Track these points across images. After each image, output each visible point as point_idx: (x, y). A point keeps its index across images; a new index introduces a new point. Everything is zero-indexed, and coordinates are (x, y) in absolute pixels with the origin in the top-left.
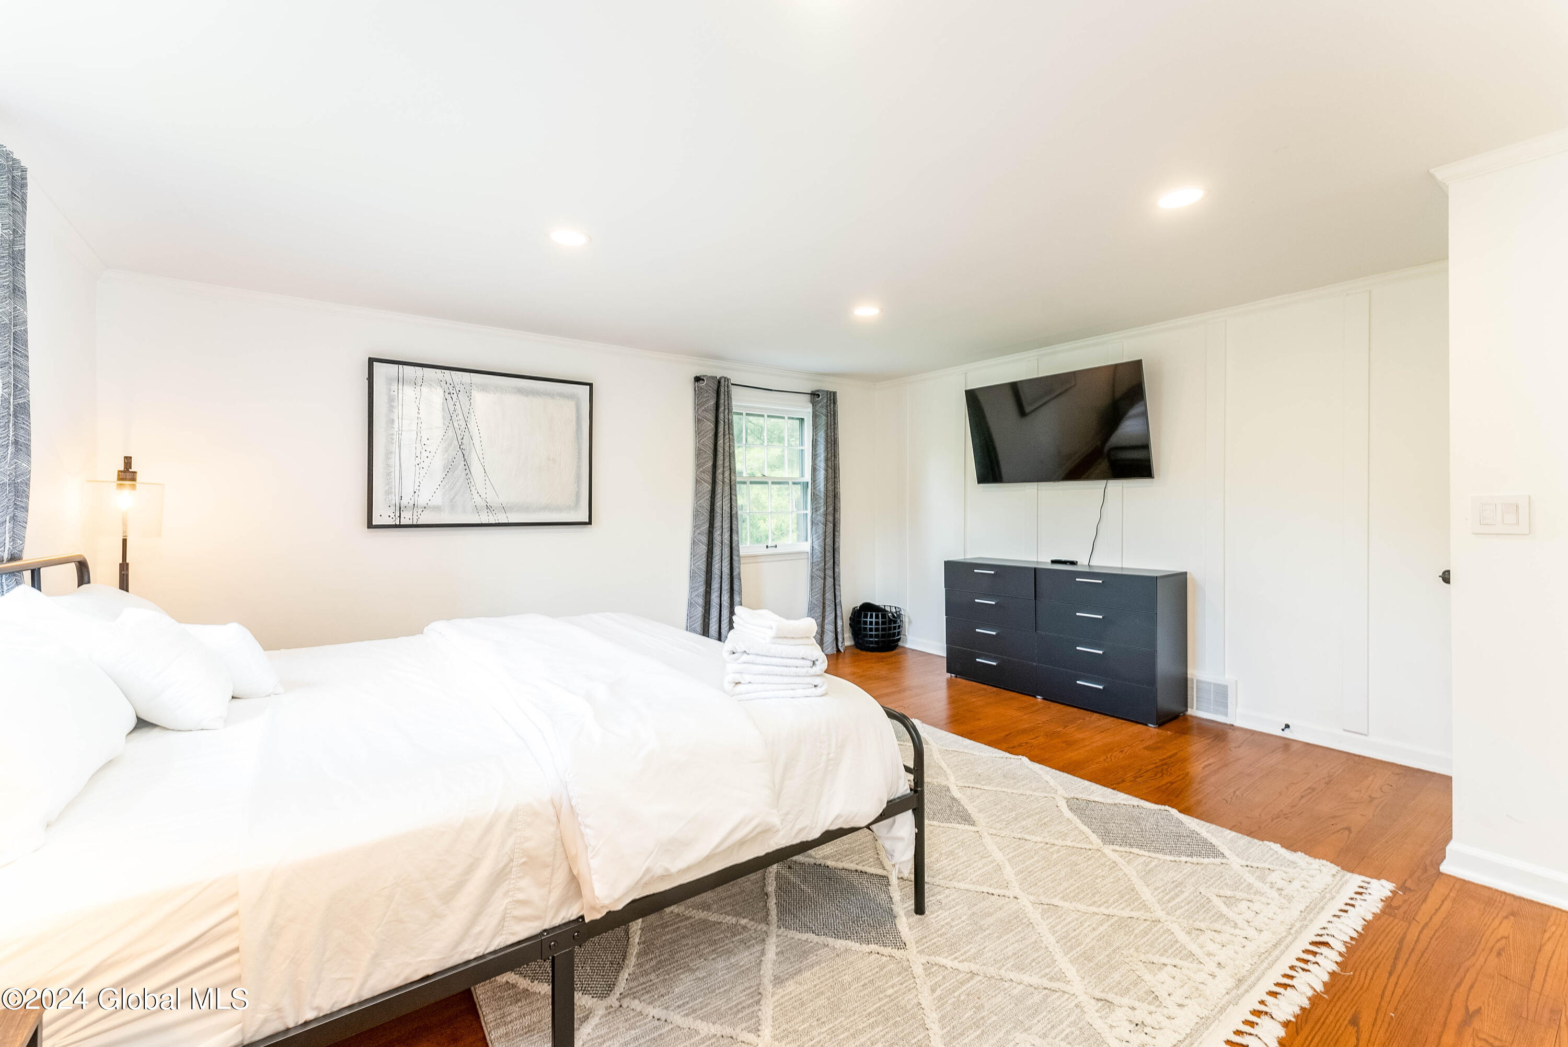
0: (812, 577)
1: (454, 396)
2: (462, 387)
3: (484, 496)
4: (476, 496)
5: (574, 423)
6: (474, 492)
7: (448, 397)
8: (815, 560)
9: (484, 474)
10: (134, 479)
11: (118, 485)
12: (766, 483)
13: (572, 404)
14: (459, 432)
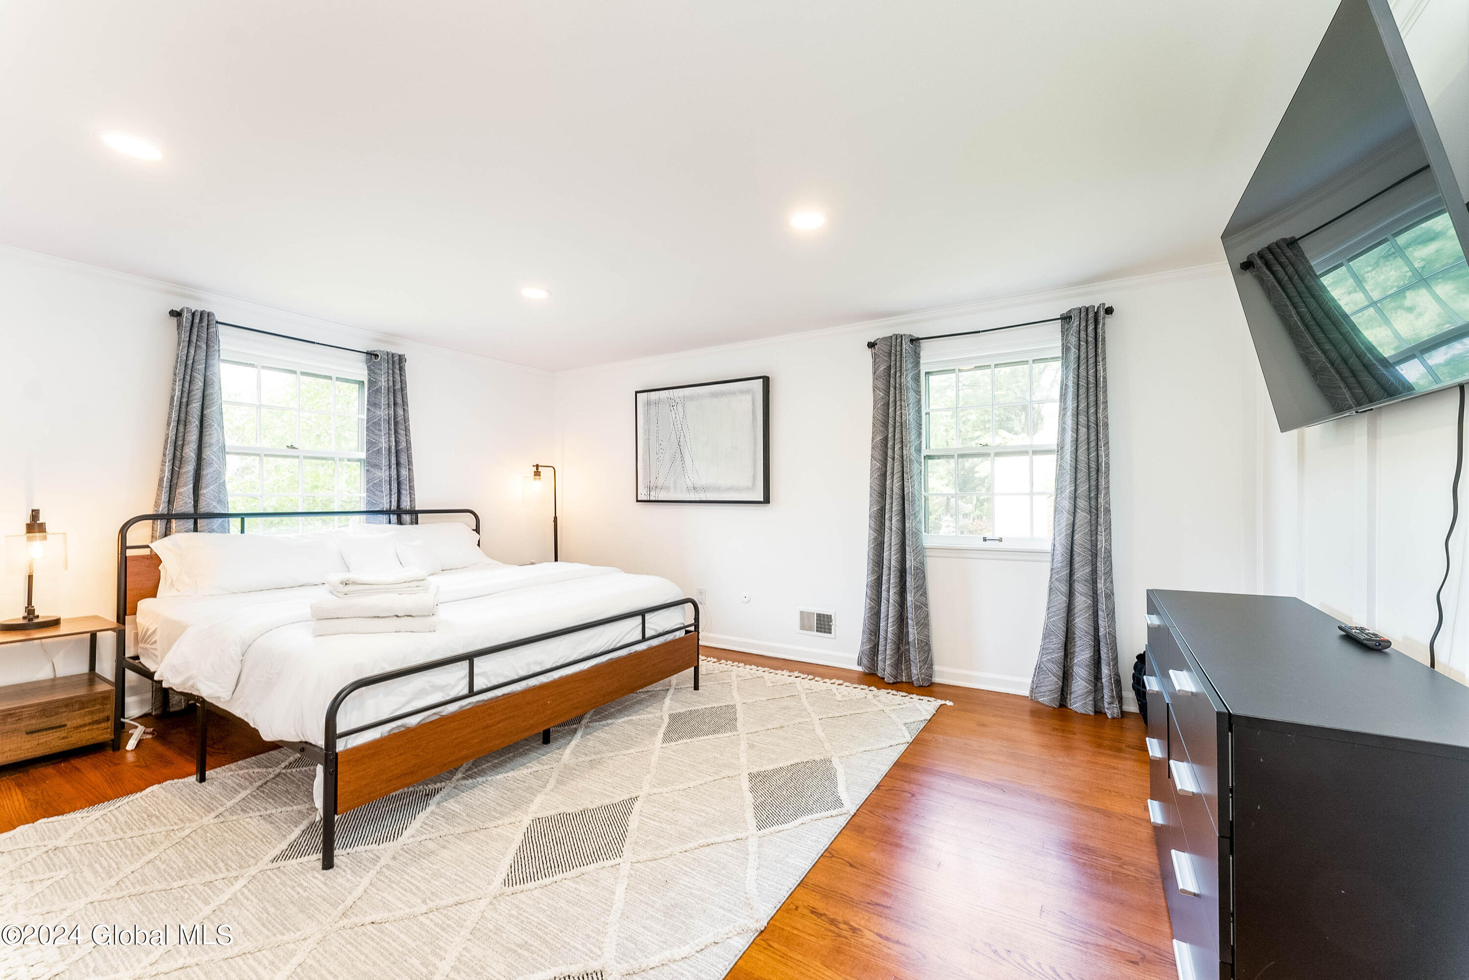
0: (1051, 589)
1: (675, 408)
2: (679, 400)
3: (692, 480)
4: (688, 480)
5: (751, 415)
6: (687, 477)
7: (672, 408)
8: (1055, 565)
9: (692, 463)
10: (540, 475)
11: (535, 478)
12: (988, 455)
13: (749, 397)
14: (678, 433)
